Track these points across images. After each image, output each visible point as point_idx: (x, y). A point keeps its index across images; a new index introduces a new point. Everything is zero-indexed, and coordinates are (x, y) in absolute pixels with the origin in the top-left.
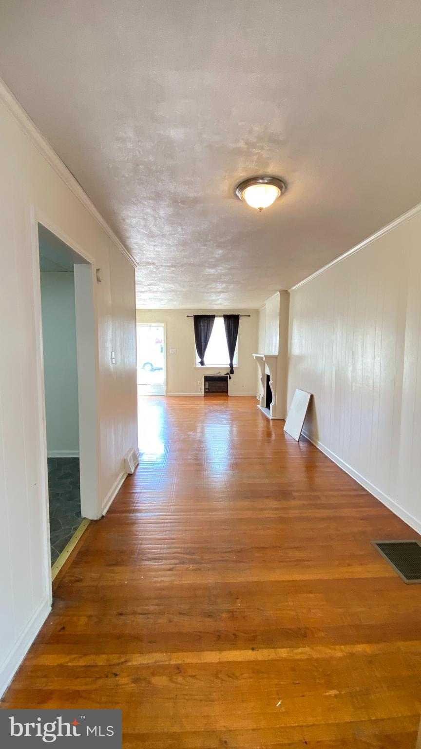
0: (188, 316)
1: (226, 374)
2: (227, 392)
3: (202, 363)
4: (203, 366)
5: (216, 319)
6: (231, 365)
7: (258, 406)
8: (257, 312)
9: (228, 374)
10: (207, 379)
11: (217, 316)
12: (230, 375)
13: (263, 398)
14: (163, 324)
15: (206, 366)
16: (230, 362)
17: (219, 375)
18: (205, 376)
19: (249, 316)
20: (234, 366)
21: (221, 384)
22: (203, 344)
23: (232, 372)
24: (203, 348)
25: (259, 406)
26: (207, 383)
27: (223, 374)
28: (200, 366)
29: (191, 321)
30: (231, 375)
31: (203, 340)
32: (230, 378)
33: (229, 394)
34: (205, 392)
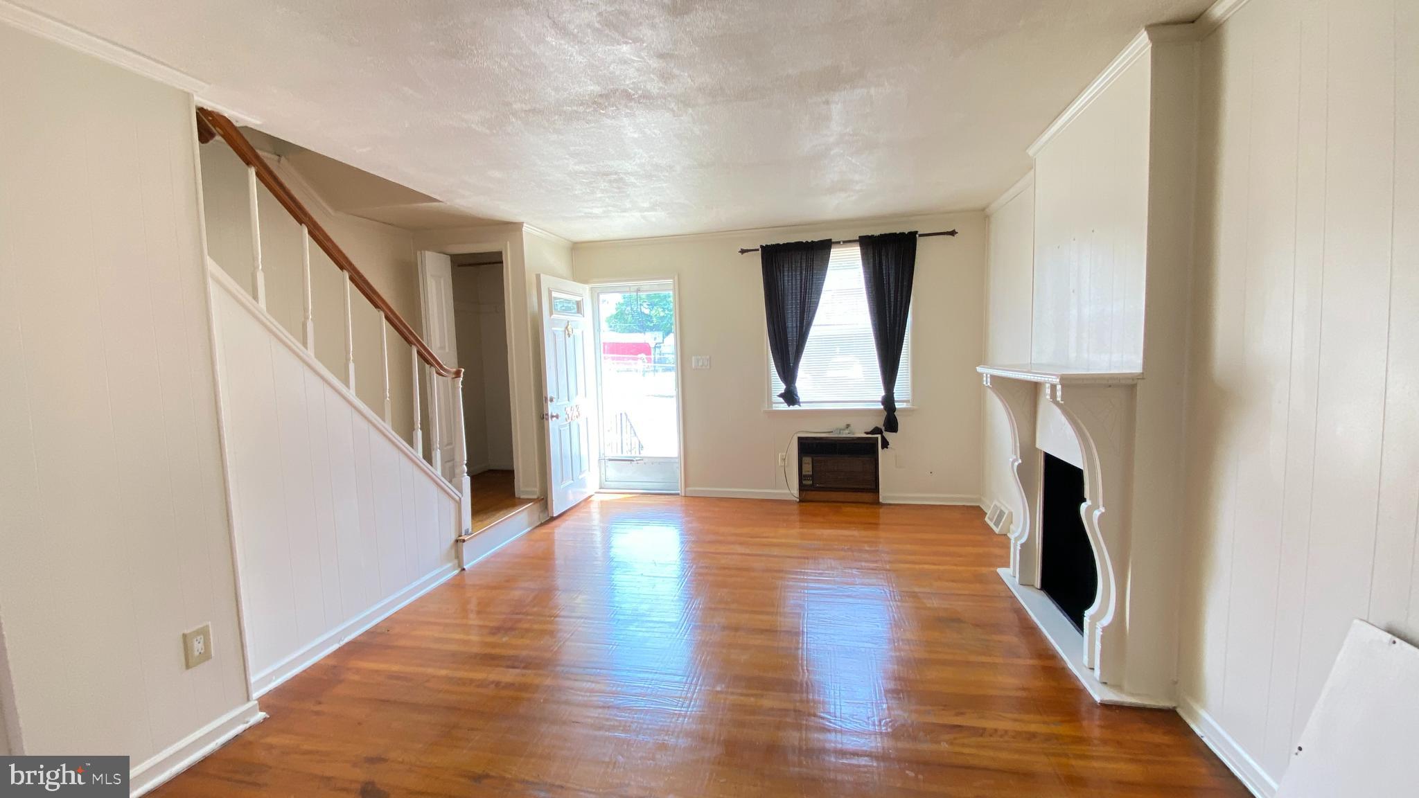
0: (743, 251)
1: (872, 432)
2: (876, 490)
3: (790, 396)
4: (792, 408)
5: (835, 253)
6: (889, 402)
7: (1001, 571)
8: (982, 217)
9: (877, 430)
10: (808, 447)
11: (838, 243)
12: (886, 435)
13: (1026, 548)
14: (670, 281)
15: (804, 407)
16: (882, 393)
17: (845, 434)
18: (800, 439)
19: (953, 233)
20: (898, 405)
21: (856, 464)
22: (792, 335)
23: (891, 423)
24: (792, 349)
25: (1009, 575)
26: (807, 460)
27: (859, 433)
28: (783, 406)
29: (754, 266)
30: (889, 436)
31: (791, 324)
32: (885, 444)
33: (885, 495)
34: (802, 487)
